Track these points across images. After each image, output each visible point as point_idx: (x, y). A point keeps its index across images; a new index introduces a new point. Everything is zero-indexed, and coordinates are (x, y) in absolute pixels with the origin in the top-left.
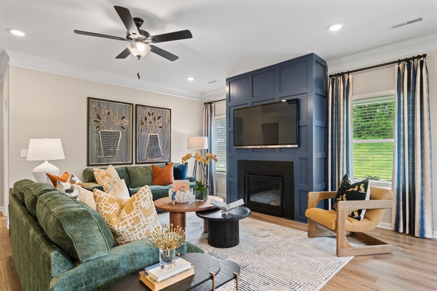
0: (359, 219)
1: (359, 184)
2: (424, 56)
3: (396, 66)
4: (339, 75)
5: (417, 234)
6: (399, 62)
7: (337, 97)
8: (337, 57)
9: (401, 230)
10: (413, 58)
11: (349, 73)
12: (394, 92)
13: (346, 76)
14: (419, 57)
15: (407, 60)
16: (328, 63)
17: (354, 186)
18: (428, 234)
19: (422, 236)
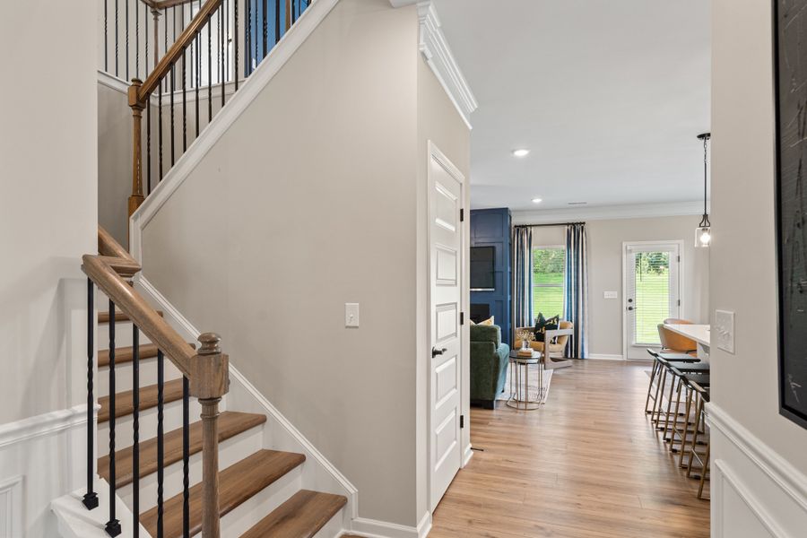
0: (554, 343)
1: (553, 319)
2: (584, 223)
3: (566, 227)
4: (523, 226)
5: (580, 357)
6: (568, 224)
7: (522, 247)
8: (521, 211)
9: (569, 356)
10: (577, 224)
11: (531, 226)
12: (564, 247)
13: (529, 228)
14: (581, 223)
15: (573, 224)
16: (512, 214)
17: (549, 321)
18: (586, 357)
19: (583, 358)
